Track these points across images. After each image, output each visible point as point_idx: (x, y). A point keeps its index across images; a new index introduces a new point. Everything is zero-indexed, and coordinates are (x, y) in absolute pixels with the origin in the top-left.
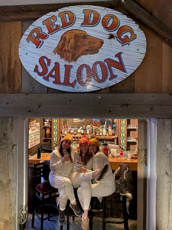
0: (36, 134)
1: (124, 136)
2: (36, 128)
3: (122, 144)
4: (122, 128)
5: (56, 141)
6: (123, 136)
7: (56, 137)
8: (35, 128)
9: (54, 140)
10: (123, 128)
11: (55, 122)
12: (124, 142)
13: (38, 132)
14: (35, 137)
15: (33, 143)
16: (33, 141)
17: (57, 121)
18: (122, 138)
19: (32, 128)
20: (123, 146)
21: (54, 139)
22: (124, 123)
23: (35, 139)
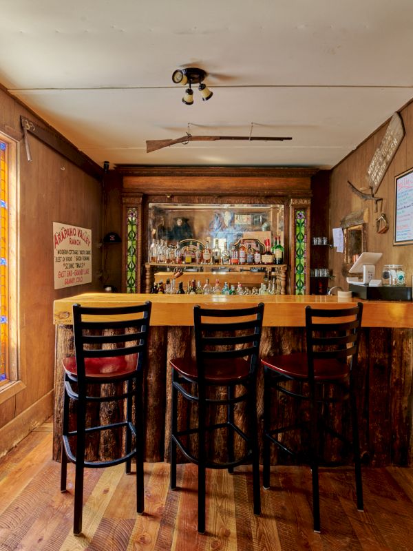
0: (81, 255)
1: (303, 263)
2: (82, 242)
3: (298, 285)
4: (298, 244)
5: (134, 278)
6: (300, 264)
7: (133, 269)
8: (80, 239)
9: (129, 277)
10: (300, 245)
11: (132, 231)
12: (303, 279)
13: (88, 253)
14: (79, 262)
15: (73, 276)
16: (73, 270)
17: (137, 228)
18: (298, 269)
19: (73, 237)
20: (301, 288)
21: (129, 273)
22: (303, 232)
23: (80, 269)
